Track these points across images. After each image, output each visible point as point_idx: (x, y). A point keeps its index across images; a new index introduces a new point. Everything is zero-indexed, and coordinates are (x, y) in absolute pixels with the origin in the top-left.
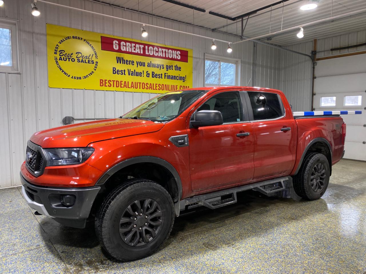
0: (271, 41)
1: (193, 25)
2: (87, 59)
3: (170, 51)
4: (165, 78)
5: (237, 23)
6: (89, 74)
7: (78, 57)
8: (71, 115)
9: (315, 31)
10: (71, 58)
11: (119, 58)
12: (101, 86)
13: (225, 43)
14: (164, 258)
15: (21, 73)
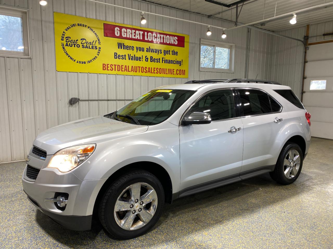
0: (265, 26)
1: (190, 12)
2: (91, 45)
3: (168, 36)
4: (162, 62)
5: (232, 10)
6: (93, 59)
7: (82, 43)
8: (77, 97)
9: (309, 17)
10: (77, 44)
11: (120, 43)
12: (103, 69)
13: (220, 29)
14: (156, 232)
15: (31, 58)
